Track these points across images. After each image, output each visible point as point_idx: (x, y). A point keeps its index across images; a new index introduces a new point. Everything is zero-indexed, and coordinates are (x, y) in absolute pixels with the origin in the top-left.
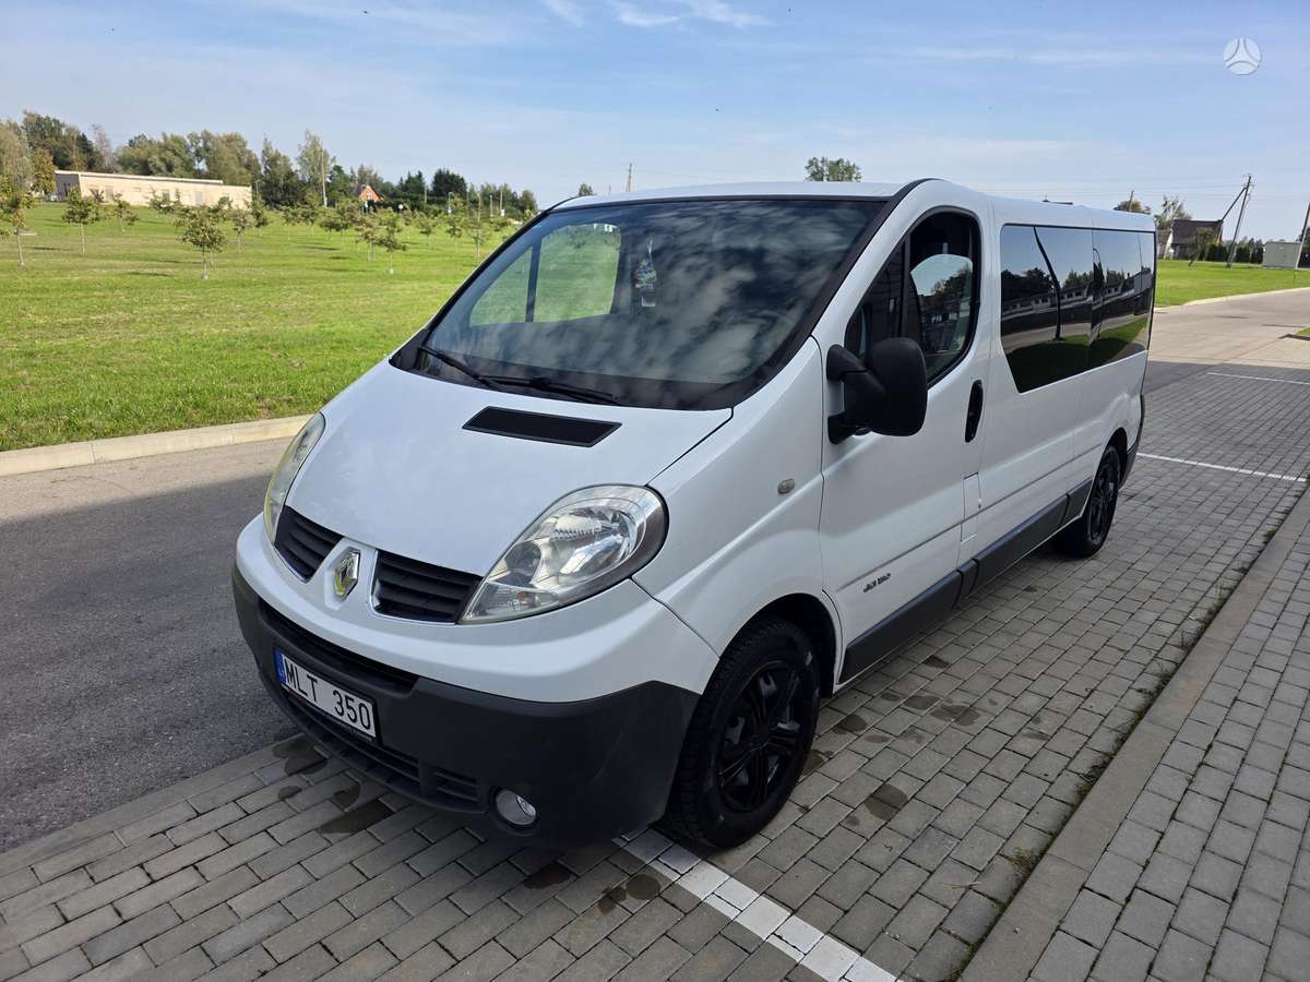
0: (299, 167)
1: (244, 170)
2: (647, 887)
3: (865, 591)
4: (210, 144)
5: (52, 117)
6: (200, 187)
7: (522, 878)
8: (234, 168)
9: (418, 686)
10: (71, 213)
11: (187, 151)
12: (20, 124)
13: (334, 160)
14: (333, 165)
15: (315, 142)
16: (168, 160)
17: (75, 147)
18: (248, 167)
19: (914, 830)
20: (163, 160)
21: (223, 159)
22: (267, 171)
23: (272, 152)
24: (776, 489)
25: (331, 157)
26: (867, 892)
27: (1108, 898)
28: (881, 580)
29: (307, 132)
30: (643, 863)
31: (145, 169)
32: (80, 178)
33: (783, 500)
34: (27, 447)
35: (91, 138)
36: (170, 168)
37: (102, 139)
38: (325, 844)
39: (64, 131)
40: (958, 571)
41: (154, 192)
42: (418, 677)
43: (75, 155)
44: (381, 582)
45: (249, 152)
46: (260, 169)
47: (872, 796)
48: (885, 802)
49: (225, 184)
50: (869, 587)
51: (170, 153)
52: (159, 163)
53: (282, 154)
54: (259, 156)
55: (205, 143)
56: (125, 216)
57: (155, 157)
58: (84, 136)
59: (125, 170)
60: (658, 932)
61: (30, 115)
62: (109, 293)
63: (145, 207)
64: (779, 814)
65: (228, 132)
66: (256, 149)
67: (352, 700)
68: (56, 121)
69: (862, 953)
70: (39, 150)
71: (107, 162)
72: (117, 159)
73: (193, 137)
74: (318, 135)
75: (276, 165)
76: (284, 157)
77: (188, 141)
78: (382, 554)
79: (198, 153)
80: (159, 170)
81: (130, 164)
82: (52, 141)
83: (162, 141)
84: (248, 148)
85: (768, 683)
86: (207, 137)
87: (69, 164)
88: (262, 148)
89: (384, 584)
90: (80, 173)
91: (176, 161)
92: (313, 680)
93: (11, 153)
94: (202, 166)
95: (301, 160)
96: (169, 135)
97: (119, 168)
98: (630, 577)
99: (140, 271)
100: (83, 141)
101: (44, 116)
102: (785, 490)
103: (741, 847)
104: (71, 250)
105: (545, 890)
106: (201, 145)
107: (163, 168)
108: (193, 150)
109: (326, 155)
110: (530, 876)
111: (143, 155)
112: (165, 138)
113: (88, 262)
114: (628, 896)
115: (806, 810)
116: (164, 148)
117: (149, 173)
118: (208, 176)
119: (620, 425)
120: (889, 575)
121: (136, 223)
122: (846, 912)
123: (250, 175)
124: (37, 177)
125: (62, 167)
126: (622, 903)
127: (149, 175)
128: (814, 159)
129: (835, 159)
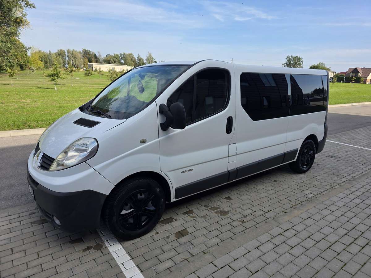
0: (146, 61)
1: (133, 62)
2: (99, 247)
3: (182, 173)
4: (125, 56)
5: (88, 50)
6: (121, 67)
7: (70, 240)
8: (130, 62)
9: (38, 186)
10: (86, 73)
11: (119, 58)
12: (81, 52)
13: (155, 59)
14: (154, 61)
15: (150, 55)
16: (114, 60)
17: (93, 57)
18: (134, 62)
19: (183, 242)
20: (113, 60)
21: (127, 60)
22: (138, 62)
23: (140, 58)
24: (139, 141)
25: (154, 59)
26: (156, 257)
27: (216, 266)
28: (189, 170)
29: (149, 52)
30: (103, 241)
31: (109, 62)
32: (93, 65)
33: (142, 145)
34: (37, 128)
35: (97, 55)
36: (115, 62)
37: (100, 55)
38: (31, 226)
39: (91, 53)
40: (228, 171)
41: (109, 68)
42: (39, 184)
43: (93, 59)
44: (42, 160)
45: (134, 58)
46: (136, 62)
47: (179, 232)
48: (181, 234)
49: (127, 66)
50: (183, 172)
51: (115, 58)
52: (112, 61)
53: (142, 58)
54: (136, 59)
55: (124, 55)
56: (101, 74)
57: (112, 59)
58: (96, 54)
59: (104, 63)
60: (93, 258)
61: (84, 49)
62: (88, 93)
63: (107, 72)
64: (149, 233)
65: (129, 53)
66: (136, 57)
68: (89, 51)
69: (142, 272)
70: (85, 58)
71: (100, 61)
72: (103, 60)
73: (121, 54)
74: (151, 53)
75: (140, 61)
76: (143, 59)
77: (120, 55)
78: (44, 153)
79: (122, 58)
80: (112, 63)
81: (106, 61)
82: (88, 56)
83: (113, 55)
84: (134, 57)
85: (141, 195)
86: (124, 54)
87: (92, 61)
88: (137, 57)
89: (43, 161)
90: (93, 64)
91: (117, 60)
93: (78, 59)
94: (122, 61)
95: (147, 60)
96: (115, 54)
97: (103, 62)
98: (85, 162)
99: (99, 87)
100: (95, 56)
101: (87, 50)
102: (143, 142)
103: (132, 240)
104: (86, 82)
105: (73, 244)
106: (123, 56)
107: (113, 62)
108: (121, 58)
109: (153, 58)
110: (72, 241)
111: (109, 59)
112: (114, 55)
113: (88, 85)
114: (92, 249)
115: (157, 233)
116: (114, 57)
117: (110, 63)
118: (124, 64)
119: (101, 122)
120: (193, 169)
121: (103, 76)
122: (146, 261)
123: (134, 64)
124: (84, 64)
125: (90, 62)
126: (89, 250)
127: (110, 64)
128: (289, 56)
129: (295, 56)
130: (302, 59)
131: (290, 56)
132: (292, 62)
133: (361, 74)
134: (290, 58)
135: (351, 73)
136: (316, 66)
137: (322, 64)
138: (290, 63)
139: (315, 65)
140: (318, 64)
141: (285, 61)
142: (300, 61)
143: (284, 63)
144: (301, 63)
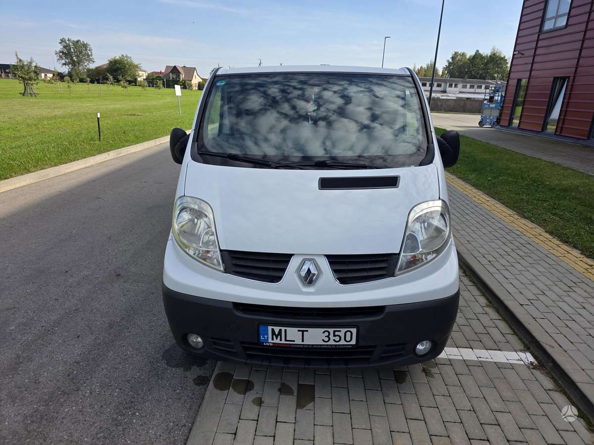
9: (387, 310)
26: (476, 333)
42: (385, 306)
67: (340, 331)
69: (500, 350)
78: (329, 257)
92: (303, 331)
122: (481, 341)
128: (63, 38)
129: (76, 39)
130: (89, 45)
131: (67, 39)
132: (72, 51)
133: (183, 75)
134: (68, 42)
135: (171, 74)
136: (118, 59)
137: (127, 56)
138: (69, 50)
139: (116, 58)
140: (121, 56)
141: (59, 47)
142: (86, 50)
143: (58, 50)
144: (90, 54)
